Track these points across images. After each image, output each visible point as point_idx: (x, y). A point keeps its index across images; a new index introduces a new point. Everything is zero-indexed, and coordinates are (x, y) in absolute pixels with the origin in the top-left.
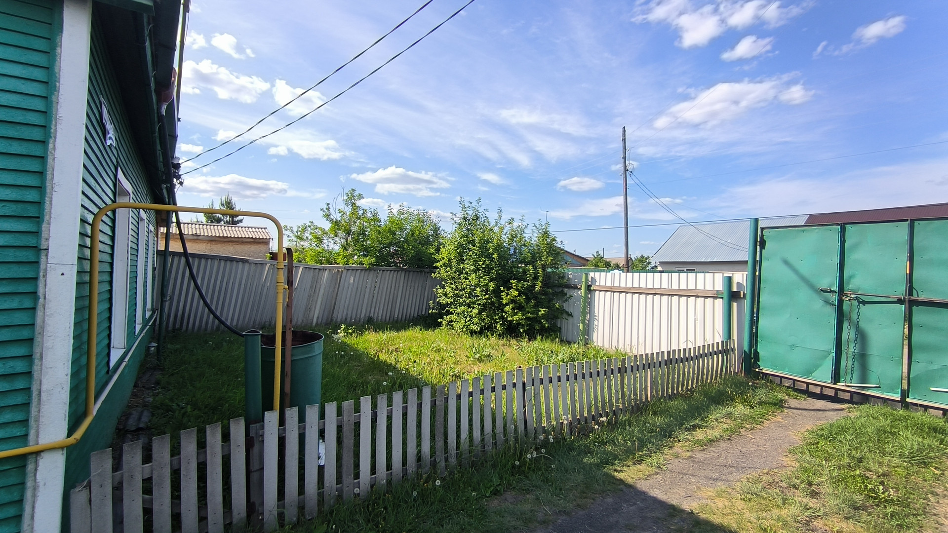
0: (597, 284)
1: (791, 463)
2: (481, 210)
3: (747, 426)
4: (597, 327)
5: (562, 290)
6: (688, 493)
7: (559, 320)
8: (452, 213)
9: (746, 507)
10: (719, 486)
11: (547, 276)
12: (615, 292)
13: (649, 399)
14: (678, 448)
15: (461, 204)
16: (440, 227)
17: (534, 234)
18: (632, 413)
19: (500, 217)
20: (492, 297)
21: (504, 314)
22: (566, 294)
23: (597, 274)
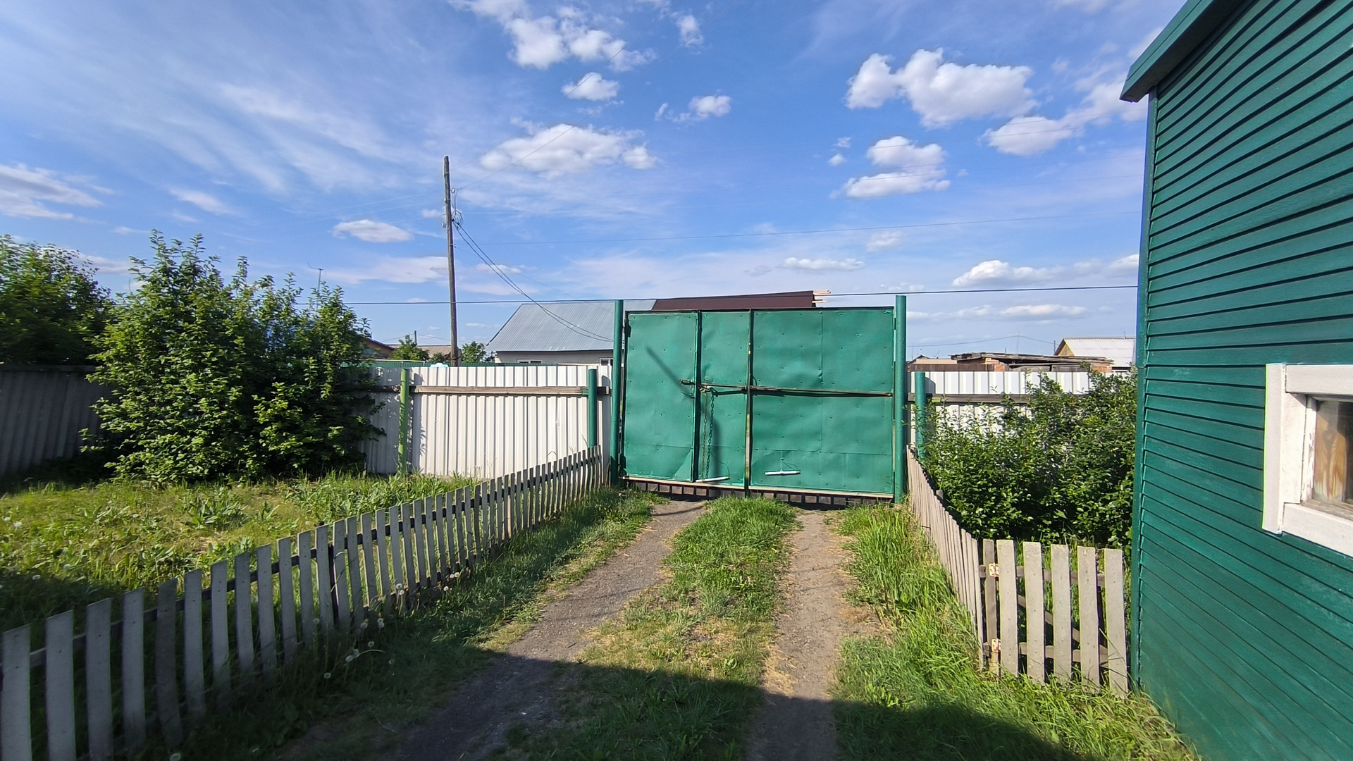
0: (424, 384)
1: (667, 574)
2: (201, 257)
3: (621, 545)
4: (425, 447)
5: (367, 396)
6: (571, 641)
7: (363, 442)
8: (134, 259)
9: (633, 636)
10: (603, 621)
11: (340, 375)
12: (450, 394)
13: (510, 535)
14: (552, 590)
15: (155, 242)
16: (97, 283)
17: (314, 306)
18: (491, 558)
19: (244, 273)
20: (233, 413)
21: (261, 441)
22: (373, 401)
23: (424, 370)
